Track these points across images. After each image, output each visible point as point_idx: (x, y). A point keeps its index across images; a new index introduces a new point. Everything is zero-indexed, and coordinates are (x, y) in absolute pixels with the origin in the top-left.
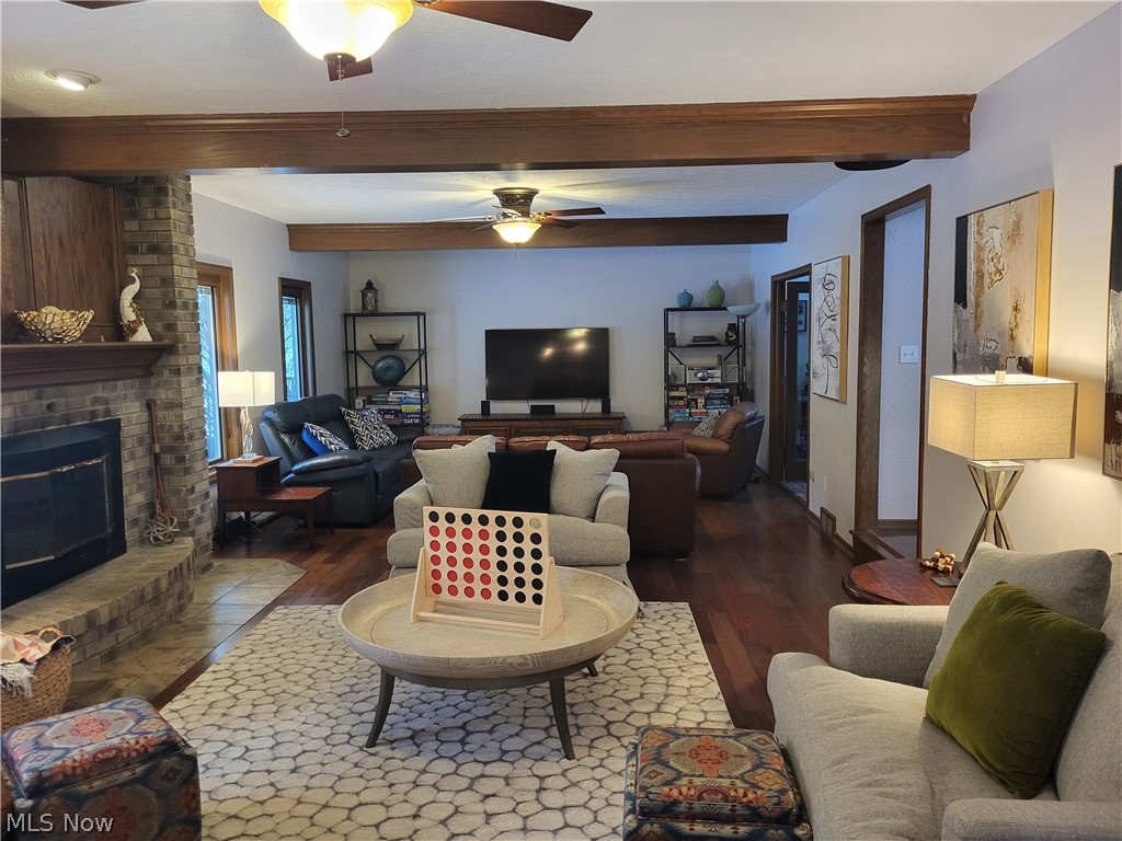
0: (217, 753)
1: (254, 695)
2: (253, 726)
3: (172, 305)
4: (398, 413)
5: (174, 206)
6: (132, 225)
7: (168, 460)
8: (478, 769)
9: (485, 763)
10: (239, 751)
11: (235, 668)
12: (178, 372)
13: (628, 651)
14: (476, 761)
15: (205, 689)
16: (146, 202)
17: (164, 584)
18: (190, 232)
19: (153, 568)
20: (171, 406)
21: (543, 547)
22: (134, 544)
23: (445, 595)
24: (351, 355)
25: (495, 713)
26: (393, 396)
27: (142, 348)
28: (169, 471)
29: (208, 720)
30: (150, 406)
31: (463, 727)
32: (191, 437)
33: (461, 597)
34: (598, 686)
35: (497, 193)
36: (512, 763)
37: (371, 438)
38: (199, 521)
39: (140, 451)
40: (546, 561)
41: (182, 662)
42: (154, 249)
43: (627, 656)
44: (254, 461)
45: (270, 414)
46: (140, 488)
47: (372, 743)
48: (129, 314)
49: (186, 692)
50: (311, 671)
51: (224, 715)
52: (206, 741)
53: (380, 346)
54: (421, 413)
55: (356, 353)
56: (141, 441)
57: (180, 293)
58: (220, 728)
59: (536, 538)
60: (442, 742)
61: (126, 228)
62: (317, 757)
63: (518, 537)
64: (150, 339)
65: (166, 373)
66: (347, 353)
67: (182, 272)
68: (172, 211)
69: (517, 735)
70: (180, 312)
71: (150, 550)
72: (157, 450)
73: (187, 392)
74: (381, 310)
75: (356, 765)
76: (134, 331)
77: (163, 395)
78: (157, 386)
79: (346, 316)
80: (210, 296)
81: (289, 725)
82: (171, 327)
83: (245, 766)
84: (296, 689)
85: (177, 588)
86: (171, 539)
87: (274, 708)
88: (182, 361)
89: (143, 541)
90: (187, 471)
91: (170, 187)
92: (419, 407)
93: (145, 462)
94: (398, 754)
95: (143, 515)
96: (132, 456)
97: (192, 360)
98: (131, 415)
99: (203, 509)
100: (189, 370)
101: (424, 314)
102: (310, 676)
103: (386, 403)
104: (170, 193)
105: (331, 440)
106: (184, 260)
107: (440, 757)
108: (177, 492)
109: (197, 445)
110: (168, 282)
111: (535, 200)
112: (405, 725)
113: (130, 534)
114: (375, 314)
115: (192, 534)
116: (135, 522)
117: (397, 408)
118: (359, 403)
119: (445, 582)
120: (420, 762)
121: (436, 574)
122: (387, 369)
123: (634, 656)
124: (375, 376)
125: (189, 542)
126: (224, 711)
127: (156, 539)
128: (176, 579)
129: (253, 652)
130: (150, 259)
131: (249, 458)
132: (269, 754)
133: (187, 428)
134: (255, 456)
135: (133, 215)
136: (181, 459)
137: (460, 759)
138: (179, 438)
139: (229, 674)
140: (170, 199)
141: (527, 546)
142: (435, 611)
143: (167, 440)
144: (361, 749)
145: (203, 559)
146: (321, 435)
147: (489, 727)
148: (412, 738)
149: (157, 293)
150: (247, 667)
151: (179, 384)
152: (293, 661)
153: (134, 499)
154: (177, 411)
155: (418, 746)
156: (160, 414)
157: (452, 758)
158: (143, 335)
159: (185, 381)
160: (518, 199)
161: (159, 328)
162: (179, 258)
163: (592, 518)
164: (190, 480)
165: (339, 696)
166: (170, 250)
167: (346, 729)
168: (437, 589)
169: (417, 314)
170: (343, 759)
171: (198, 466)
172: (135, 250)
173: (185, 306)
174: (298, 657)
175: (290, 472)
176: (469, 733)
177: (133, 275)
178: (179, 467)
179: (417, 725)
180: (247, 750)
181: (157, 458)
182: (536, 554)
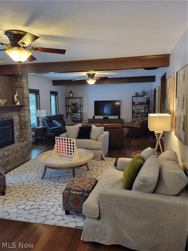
0: (17, 178)
1: (28, 169)
2: (25, 174)
3: (24, 98)
4: (76, 118)
5: (24, 79)
6: (17, 83)
7: (23, 127)
8: (58, 184)
9: (60, 183)
10: (21, 178)
11: (27, 165)
12: (25, 110)
13: (98, 166)
14: (59, 183)
15: (20, 168)
16: (19, 78)
17: (19, 149)
18: (27, 84)
19: (18, 146)
20: (24, 117)
21: (75, 145)
22: (16, 142)
23: (59, 153)
24: (67, 106)
25: (67, 175)
26: (75, 115)
27: (18, 106)
28: (23, 129)
29: (18, 173)
30: (20, 117)
31: (60, 177)
32: (27, 122)
33: (62, 153)
34: (88, 172)
35: (87, 74)
36: (65, 183)
37: (68, 123)
38: (29, 138)
39: (18, 125)
40: (75, 148)
41: (19, 163)
42: (20, 87)
43: (97, 167)
44: (42, 127)
45: (46, 118)
46: (18, 132)
47: (43, 178)
48: (16, 100)
49: (17, 168)
50: (39, 166)
51: (21, 172)
52: (17, 176)
53: (73, 104)
54: (81, 118)
55: (68, 106)
56: (18, 123)
57: (25, 95)
58: (20, 174)
59: (73, 143)
60: (55, 179)
61: (16, 84)
62: (32, 180)
63: (70, 143)
64: (20, 104)
65: (23, 110)
66: (66, 106)
67: (26, 91)
68: (24, 80)
69: (68, 179)
70: (25, 99)
71: (19, 143)
72: (21, 125)
73: (27, 114)
74: (73, 97)
75: (38, 182)
76: (17, 103)
77: (22, 115)
78: (21, 113)
79: (66, 98)
80: (35, 95)
81: (31, 175)
82: (23, 102)
83: (21, 180)
84: (35, 169)
85: (22, 150)
86: (23, 141)
87: (30, 172)
88: (25, 108)
89: (18, 142)
90: (27, 129)
91: (23, 76)
92: (80, 117)
93: (19, 127)
94: (46, 180)
95: (19, 137)
96: (16, 126)
97: (28, 108)
98: (16, 118)
99: (30, 136)
100: (27, 110)
101: (82, 98)
102: (39, 167)
103: (74, 116)
104: (23, 77)
105: (57, 123)
106: (26, 89)
107: (53, 181)
108: (25, 133)
109: (29, 124)
110: (23, 93)
111: (95, 75)
112: (50, 176)
113: (16, 140)
114: (72, 98)
115: (28, 141)
116: (17, 138)
117: (76, 117)
118: (69, 116)
119: (59, 151)
120: (49, 182)
121: (58, 149)
122: (74, 109)
123: (98, 167)
124: (72, 110)
125: (26, 142)
126: (21, 171)
127: (21, 141)
128: (22, 148)
129: (31, 162)
130: (20, 89)
131: (41, 126)
132: (25, 179)
133: (27, 121)
134: (42, 126)
135: (17, 81)
136: (25, 127)
137: (56, 182)
138: (25, 123)
139: (26, 165)
140: (23, 78)
141: (72, 145)
142: (58, 156)
143: (23, 123)
144: (41, 179)
145: (30, 145)
146: (55, 122)
147: (64, 177)
148: (50, 178)
149: (21, 96)
150: (29, 165)
151: (25, 113)
152: (37, 164)
153: (17, 134)
154: (25, 118)
155: (50, 179)
156: (22, 118)
157: (55, 182)
158: (18, 104)
159: (26, 112)
160: (91, 75)
161: (22, 102)
162: (25, 89)
163: (97, 140)
164: (27, 131)
165: (42, 170)
166: (23, 87)
167: (40, 176)
168: (58, 152)
169: (80, 98)
170: (37, 180)
171: (29, 128)
172: (17, 88)
173: (26, 98)
174: (39, 163)
175: (49, 130)
176: (60, 178)
177: (17, 92)
178: (25, 128)
179: (52, 176)
180: (22, 178)
181: (21, 126)
182: (73, 146)
